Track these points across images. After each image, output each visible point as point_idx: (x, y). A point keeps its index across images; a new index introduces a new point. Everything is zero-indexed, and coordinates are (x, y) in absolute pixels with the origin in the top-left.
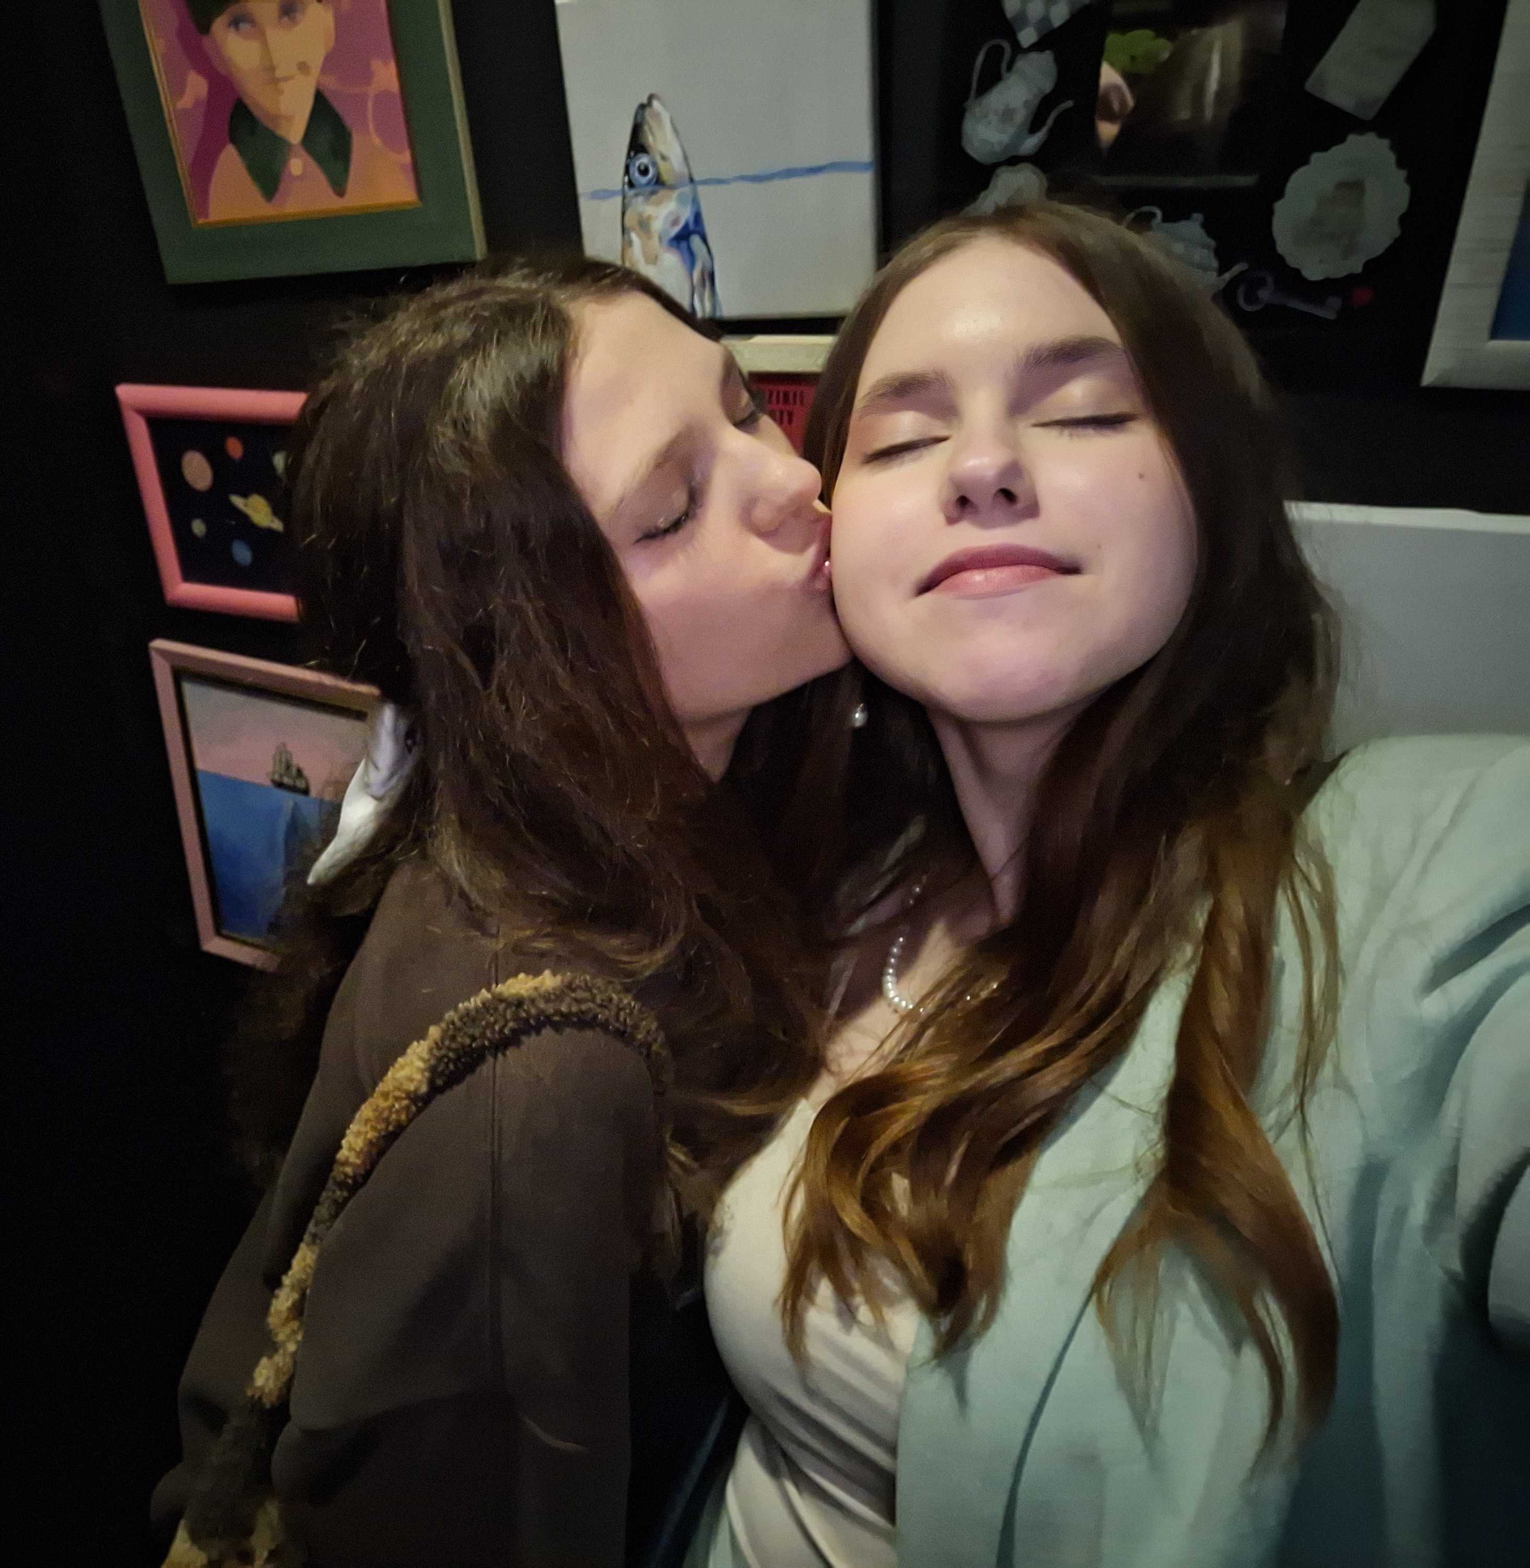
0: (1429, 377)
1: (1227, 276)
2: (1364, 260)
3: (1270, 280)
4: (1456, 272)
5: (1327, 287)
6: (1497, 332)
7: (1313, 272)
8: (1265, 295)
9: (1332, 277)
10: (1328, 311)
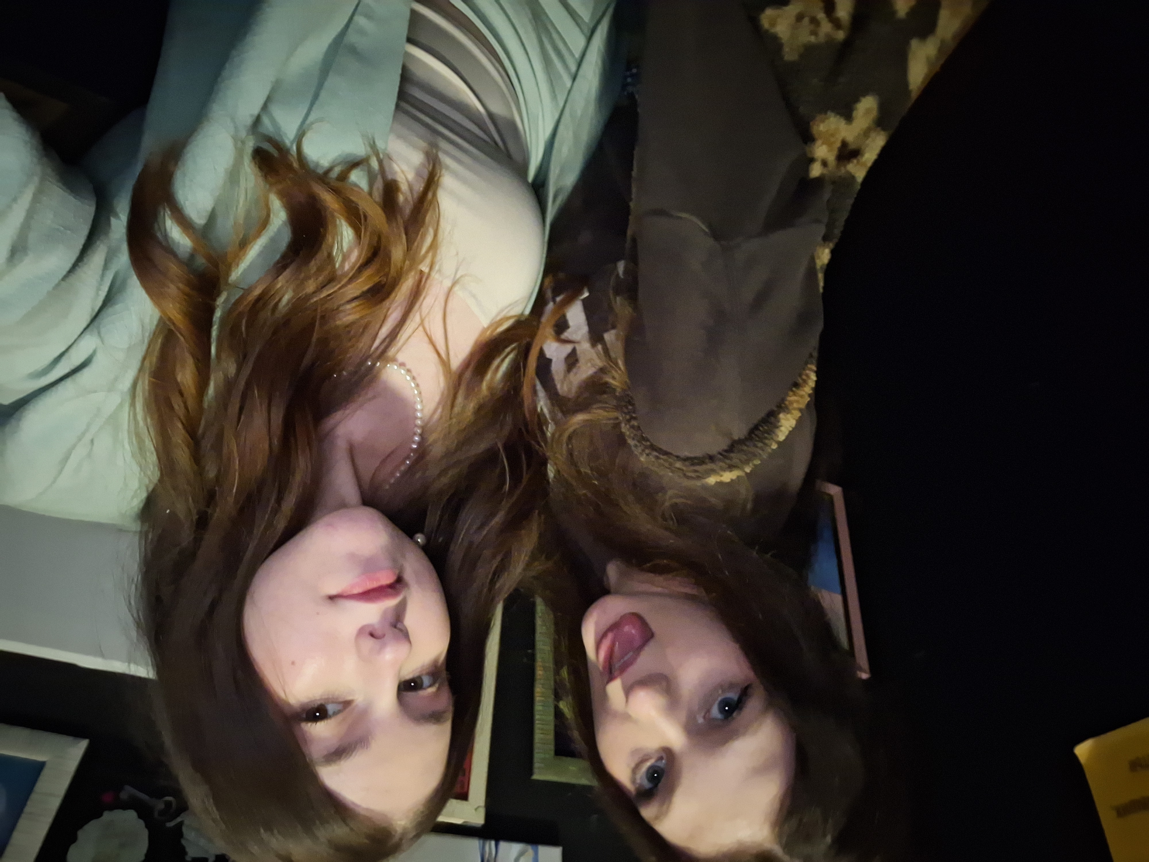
0: (83, 744)
1: (179, 820)
2: (101, 819)
3: (156, 814)
4: (55, 803)
5: (124, 806)
6: (41, 766)
7: (131, 815)
8: (160, 805)
9: (121, 811)
10: (128, 792)
